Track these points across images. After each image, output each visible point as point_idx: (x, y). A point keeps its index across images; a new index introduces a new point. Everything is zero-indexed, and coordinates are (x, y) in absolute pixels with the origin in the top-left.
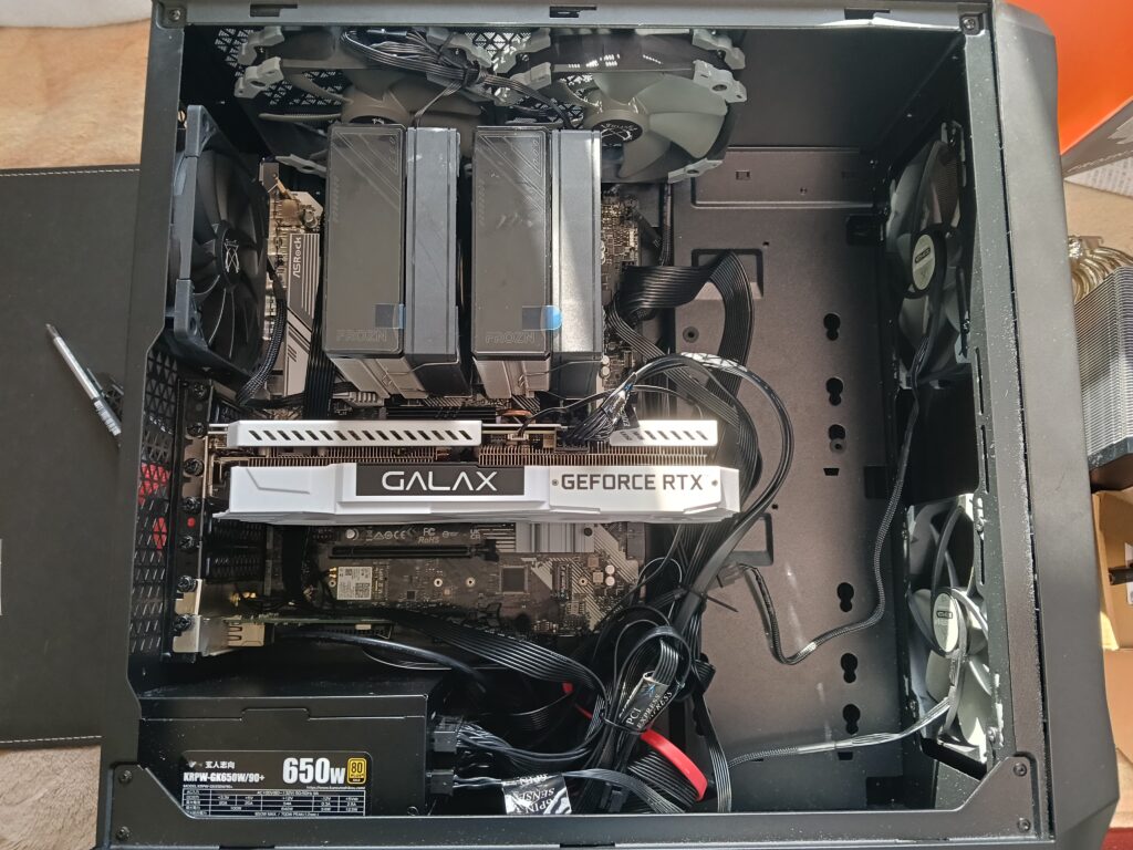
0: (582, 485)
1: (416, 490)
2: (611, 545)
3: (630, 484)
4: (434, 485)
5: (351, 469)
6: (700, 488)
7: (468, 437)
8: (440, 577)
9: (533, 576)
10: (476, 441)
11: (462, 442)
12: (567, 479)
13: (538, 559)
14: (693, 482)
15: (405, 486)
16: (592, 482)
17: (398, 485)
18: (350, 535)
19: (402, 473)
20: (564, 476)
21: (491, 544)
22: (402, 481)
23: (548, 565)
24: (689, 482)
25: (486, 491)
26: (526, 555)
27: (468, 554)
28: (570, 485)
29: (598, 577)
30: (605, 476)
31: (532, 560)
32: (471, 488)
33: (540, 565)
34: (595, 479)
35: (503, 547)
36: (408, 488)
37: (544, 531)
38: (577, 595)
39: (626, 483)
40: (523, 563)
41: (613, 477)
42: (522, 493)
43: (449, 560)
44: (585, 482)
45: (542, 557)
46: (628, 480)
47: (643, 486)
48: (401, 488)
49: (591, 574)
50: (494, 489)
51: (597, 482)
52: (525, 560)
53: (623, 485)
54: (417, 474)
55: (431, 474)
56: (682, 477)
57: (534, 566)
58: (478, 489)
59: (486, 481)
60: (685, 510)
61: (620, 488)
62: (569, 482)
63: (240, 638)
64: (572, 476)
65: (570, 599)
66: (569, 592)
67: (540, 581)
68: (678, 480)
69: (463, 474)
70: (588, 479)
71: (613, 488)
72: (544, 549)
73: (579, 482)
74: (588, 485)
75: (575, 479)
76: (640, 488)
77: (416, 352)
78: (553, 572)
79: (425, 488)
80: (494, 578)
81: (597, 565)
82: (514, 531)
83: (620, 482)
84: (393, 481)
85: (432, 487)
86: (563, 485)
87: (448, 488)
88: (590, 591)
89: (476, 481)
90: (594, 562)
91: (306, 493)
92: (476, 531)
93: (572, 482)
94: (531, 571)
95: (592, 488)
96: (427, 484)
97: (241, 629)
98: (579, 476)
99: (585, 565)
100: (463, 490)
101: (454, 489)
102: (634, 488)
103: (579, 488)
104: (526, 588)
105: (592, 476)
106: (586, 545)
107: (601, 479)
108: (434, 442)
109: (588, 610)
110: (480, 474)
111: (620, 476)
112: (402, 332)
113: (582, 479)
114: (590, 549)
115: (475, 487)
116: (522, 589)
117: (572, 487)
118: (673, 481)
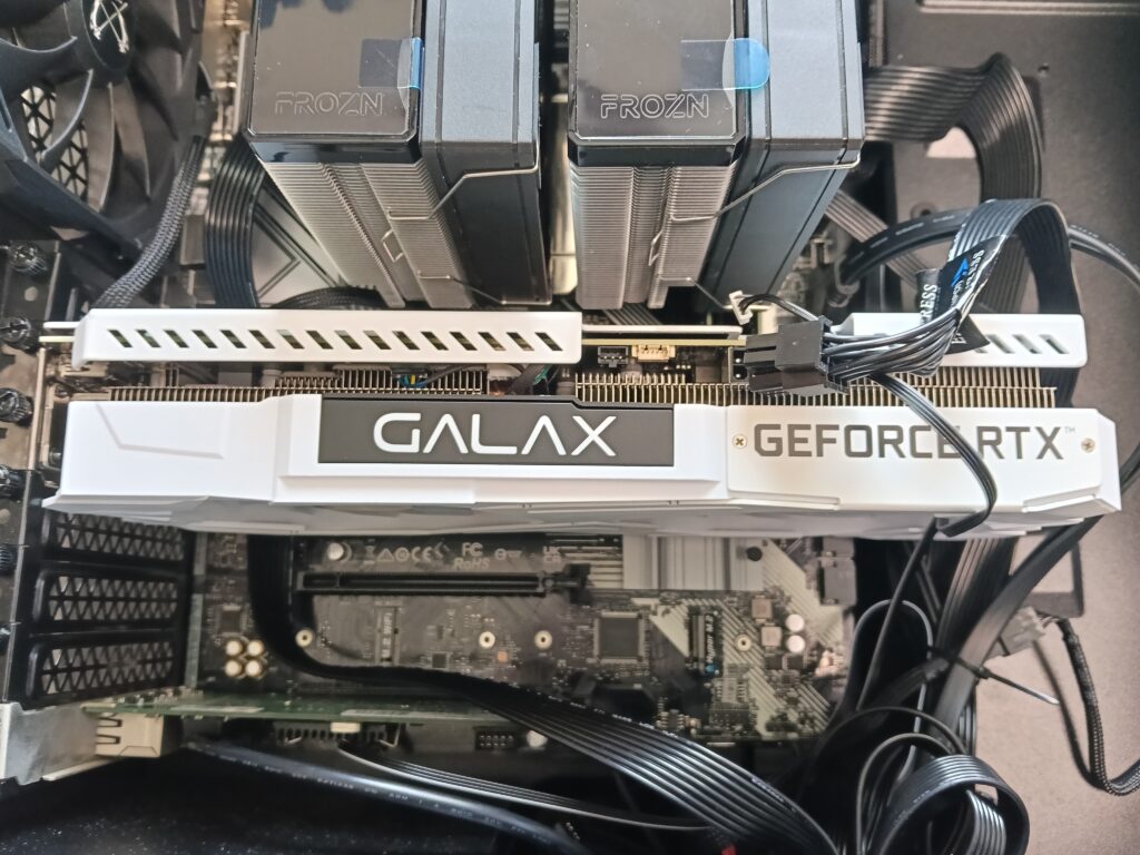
0: (799, 447)
1: (446, 453)
2: (794, 580)
3: (905, 446)
4: (483, 442)
5: (307, 407)
6: (1059, 456)
7: (554, 347)
8: (491, 630)
9: (653, 633)
10: (571, 354)
11: (542, 355)
12: (765, 434)
13: (664, 602)
14: (1042, 443)
15: (423, 443)
16: (821, 441)
17: (408, 441)
18: (335, 552)
19: (416, 417)
20: (759, 428)
21: (579, 573)
22: (416, 434)
23: (680, 613)
24: (1033, 442)
25: (593, 457)
26: (640, 594)
27: (540, 589)
28: (772, 447)
29: (772, 636)
30: (849, 429)
31: (652, 602)
32: (561, 451)
33: (667, 612)
34: (827, 434)
35: (602, 579)
36: (428, 449)
37: (674, 550)
38: (733, 668)
39: (896, 443)
40: (635, 609)
41: (866, 429)
42: (668, 462)
43: (506, 599)
44: (804, 441)
45: (667, 597)
46: (900, 439)
47: (934, 451)
48: (413, 448)
49: (759, 629)
50: (610, 452)
51: (833, 441)
52: (639, 602)
53: (889, 448)
54: (447, 419)
55: (476, 419)
56: (1018, 431)
57: (655, 613)
58: (576, 452)
59: (594, 435)
60: (1027, 503)
61: (882, 454)
62: (771, 440)
63: (118, 740)
64: (777, 427)
65: (721, 675)
66: (718, 663)
67: (666, 642)
68: (1008, 438)
69: (544, 421)
70: (811, 435)
71: (868, 453)
72: (675, 583)
73: (793, 440)
74: (811, 446)
75: (783, 434)
76: (929, 455)
77: (446, 137)
78: (691, 626)
79: (463, 449)
80: (582, 632)
81: (768, 614)
82: (621, 551)
83: (883, 442)
84: (396, 433)
85: (478, 448)
86: (758, 448)
87: (512, 450)
88: (756, 660)
89: (572, 436)
90: (763, 610)
91: (216, 456)
92: (554, 550)
93: (778, 441)
94: (648, 621)
95: (820, 453)
96: (467, 441)
97: (119, 723)
98: (792, 428)
99: (748, 614)
100: (543, 454)
101: (526, 450)
102: (915, 454)
103: (793, 453)
104: (642, 652)
105: (820, 428)
106: (750, 578)
107: (839, 435)
108: (483, 354)
109: (753, 694)
110: (578, 419)
111: (882, 429)
112: (417, 96)
113: (799, 434)
114: (755, 586)
115: (569, 448)
116: (633, 653)
117: (778, 452)
118: (999, 440)
